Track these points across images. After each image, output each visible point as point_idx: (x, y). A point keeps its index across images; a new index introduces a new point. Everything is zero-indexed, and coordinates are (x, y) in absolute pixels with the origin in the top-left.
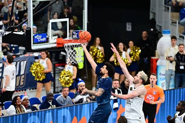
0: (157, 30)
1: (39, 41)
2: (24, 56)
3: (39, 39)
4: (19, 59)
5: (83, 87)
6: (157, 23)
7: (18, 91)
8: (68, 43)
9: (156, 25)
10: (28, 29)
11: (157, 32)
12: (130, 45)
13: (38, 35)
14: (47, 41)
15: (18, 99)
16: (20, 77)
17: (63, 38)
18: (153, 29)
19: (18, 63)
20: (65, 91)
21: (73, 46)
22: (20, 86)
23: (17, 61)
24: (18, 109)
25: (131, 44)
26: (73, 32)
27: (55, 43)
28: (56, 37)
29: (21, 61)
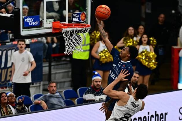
0: (179, 13)
1: (30, 25)
2: (12, 44)
3: (31, 23)
4: (6, 47)
5: (98, 83)
6: (180, 4)
7: (5, 88)
8: (66, 28)
9: (179, 6)
10: (16, 10)
11: (180, 15)
12: (140, 30)
13: (29, 18)
14: (40, 25)
15: (3, 96)
16: (6, 70)
17: (60, 22)
18: (175, 11)
19: (5, 52)
20: (52, 87)
21: (73, 31)
22: (6, 82)
23: (3, 50)
24: (3, 111)
25: (142, 29)
26: (74, 14)
27: (51, 28)
28: (52, 20)
29: (7, 50)
